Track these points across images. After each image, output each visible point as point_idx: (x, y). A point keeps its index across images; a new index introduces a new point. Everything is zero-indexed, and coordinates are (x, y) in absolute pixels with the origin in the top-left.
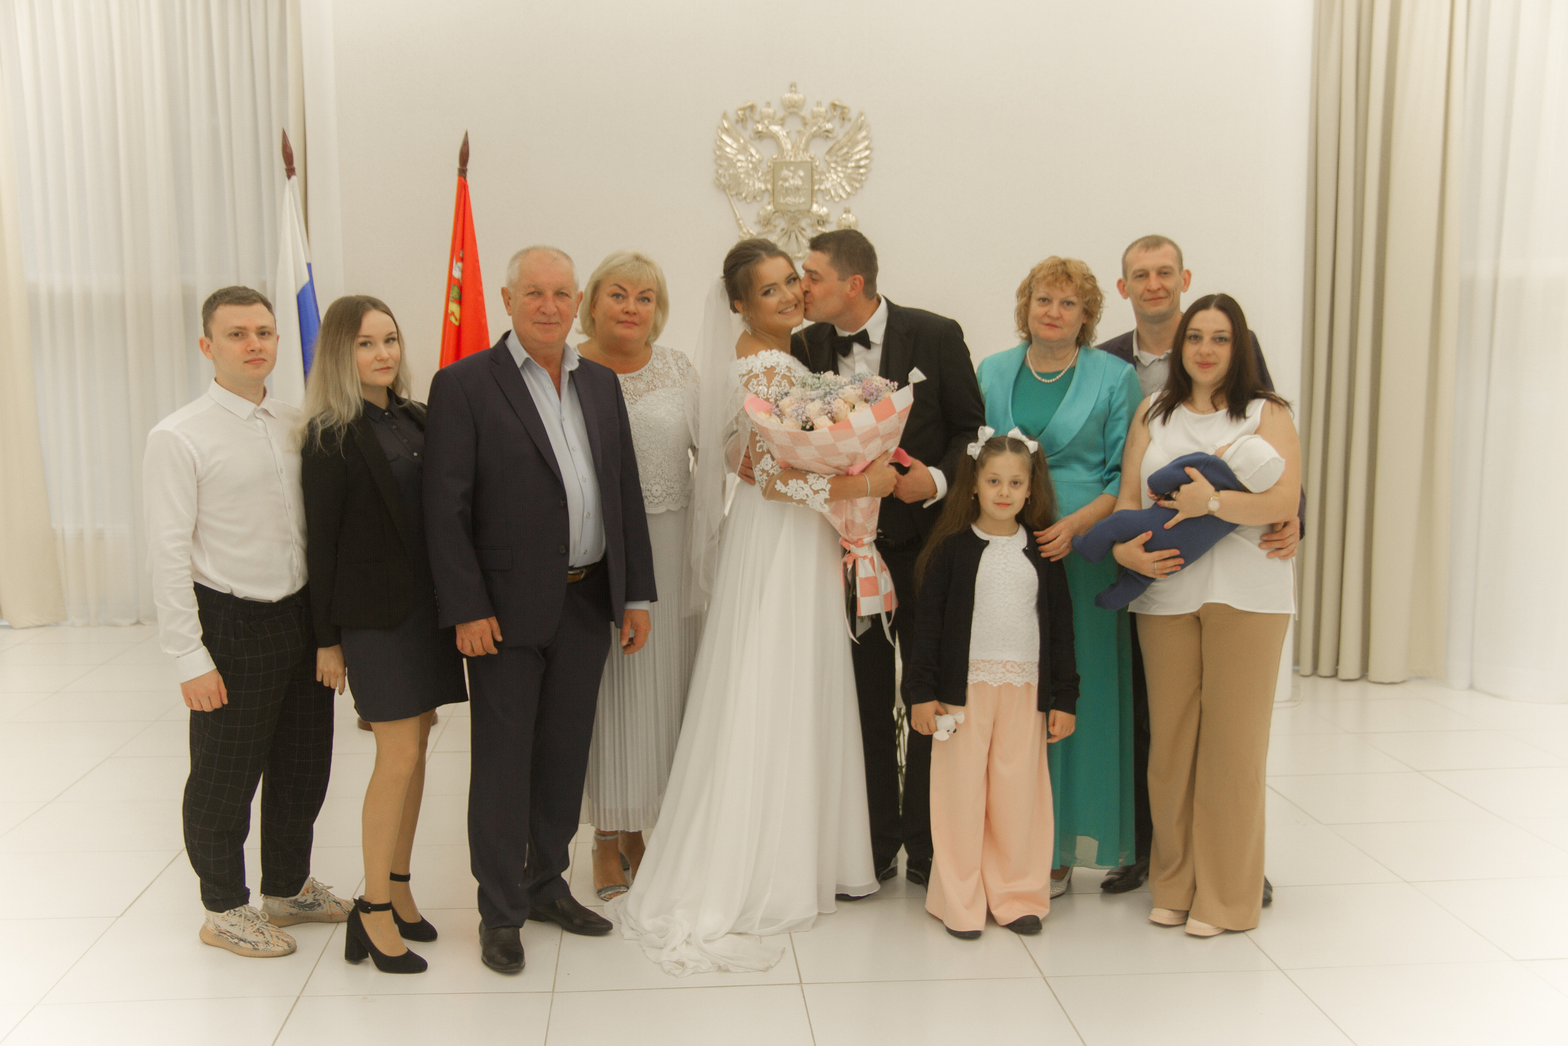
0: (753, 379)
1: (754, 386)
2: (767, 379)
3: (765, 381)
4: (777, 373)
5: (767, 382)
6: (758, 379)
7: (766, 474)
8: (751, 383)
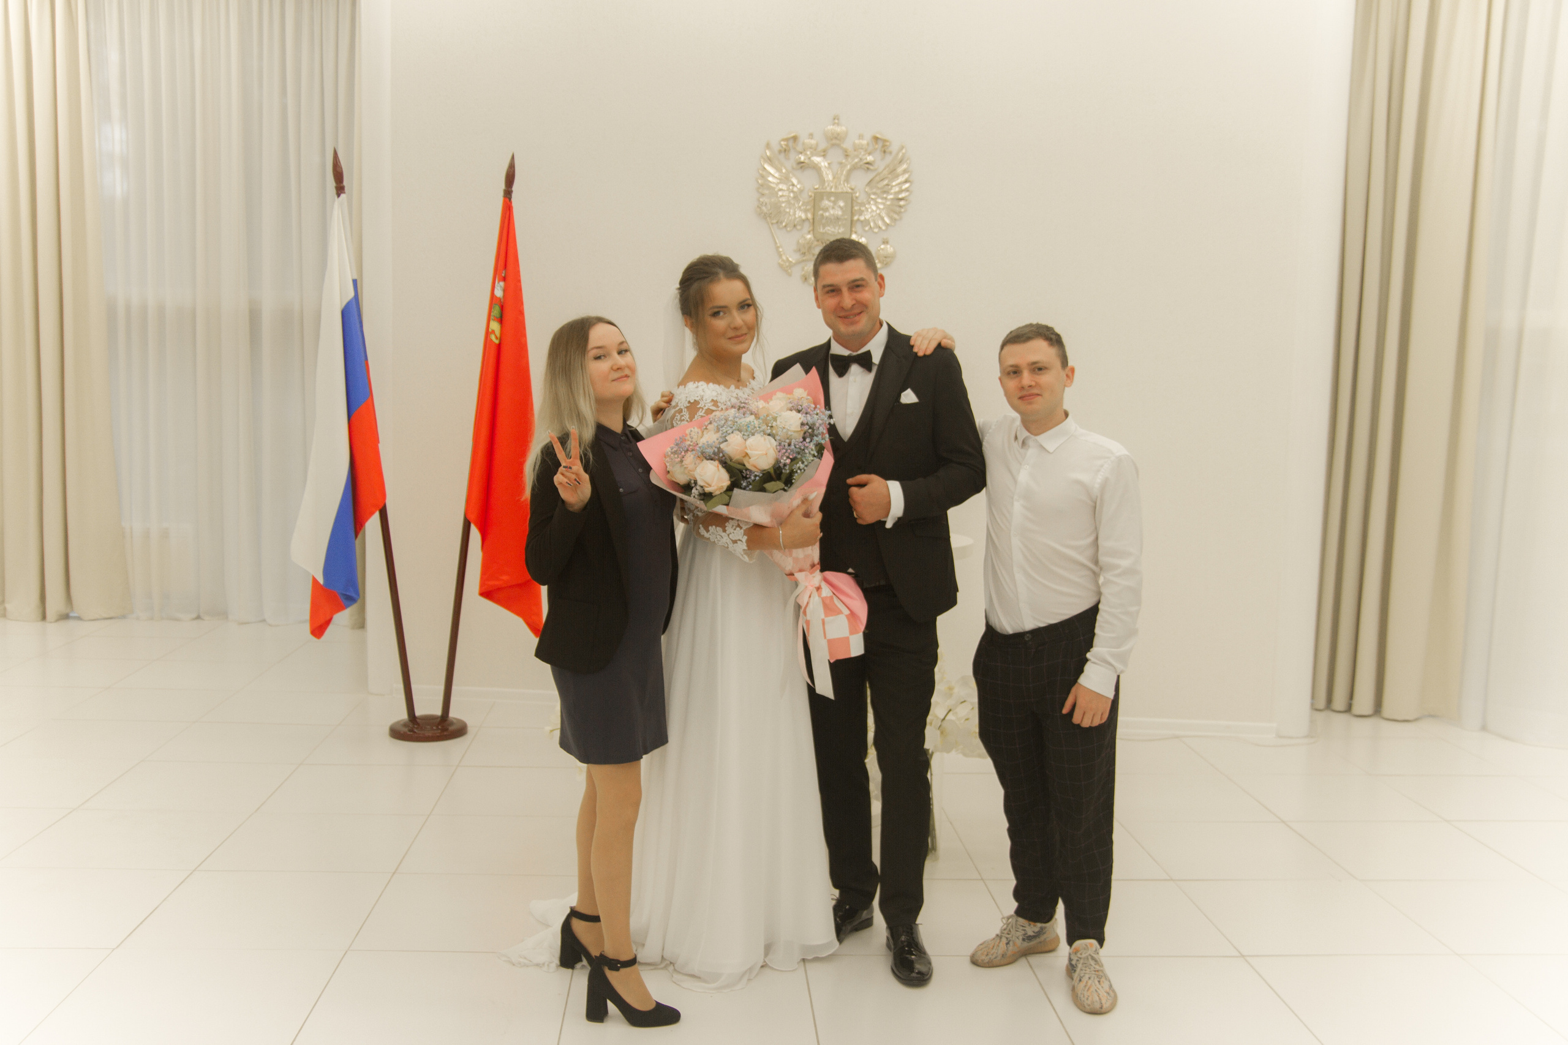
0: (677, 414)
1: (677, 422)
2: (689, 414)
3: (687, 416)
4: (700, 408)
5: (689, 418)
6: (682, 414)
7: (691, 514)
8: (675, 419)
